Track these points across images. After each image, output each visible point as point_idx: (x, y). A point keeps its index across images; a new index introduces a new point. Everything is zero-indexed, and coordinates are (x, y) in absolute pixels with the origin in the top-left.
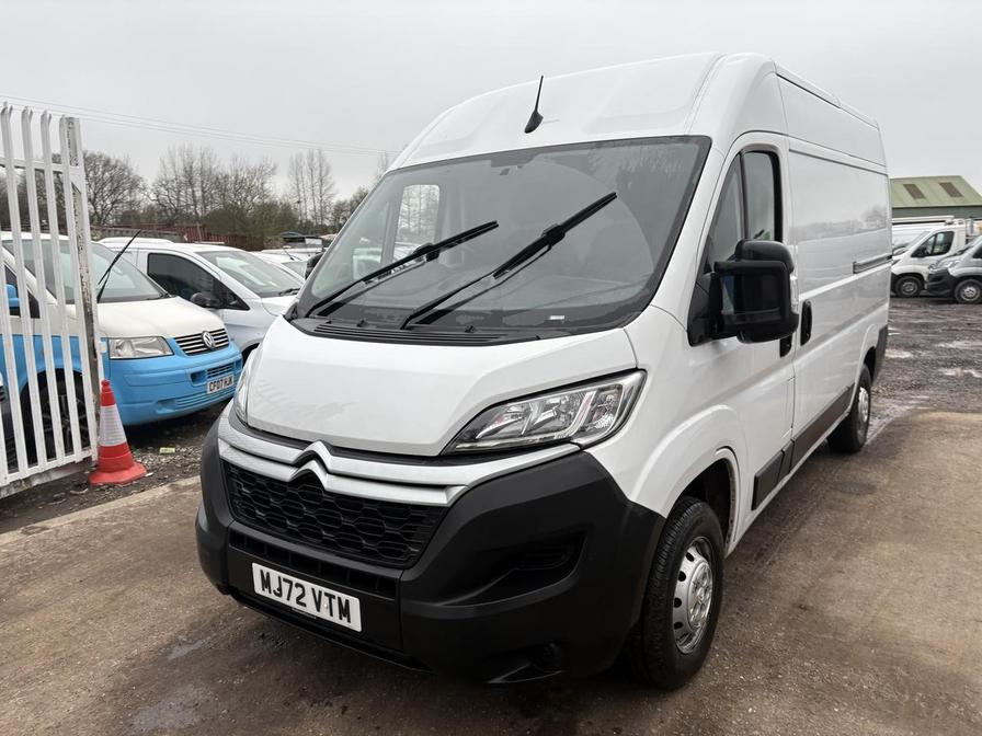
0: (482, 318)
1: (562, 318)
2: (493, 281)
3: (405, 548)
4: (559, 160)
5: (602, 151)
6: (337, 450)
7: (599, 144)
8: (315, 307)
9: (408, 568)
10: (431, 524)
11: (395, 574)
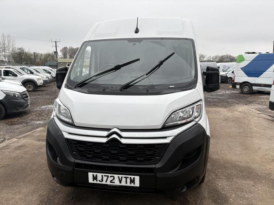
0: (147, 87)
1: (174, 86)
2: (145, 76)
3: (153, 158)
4: (152, 42)
5: (164, 40)
6: (123, 130)
7: (162, 39)
8: (78, 85)
9: (157, 163)
10: (164, 149)
11: (153, 166)
